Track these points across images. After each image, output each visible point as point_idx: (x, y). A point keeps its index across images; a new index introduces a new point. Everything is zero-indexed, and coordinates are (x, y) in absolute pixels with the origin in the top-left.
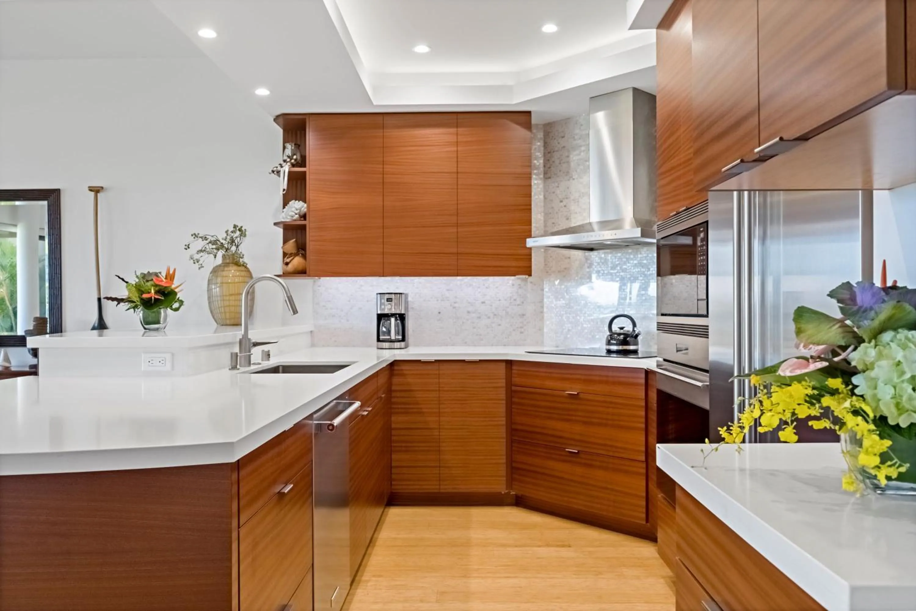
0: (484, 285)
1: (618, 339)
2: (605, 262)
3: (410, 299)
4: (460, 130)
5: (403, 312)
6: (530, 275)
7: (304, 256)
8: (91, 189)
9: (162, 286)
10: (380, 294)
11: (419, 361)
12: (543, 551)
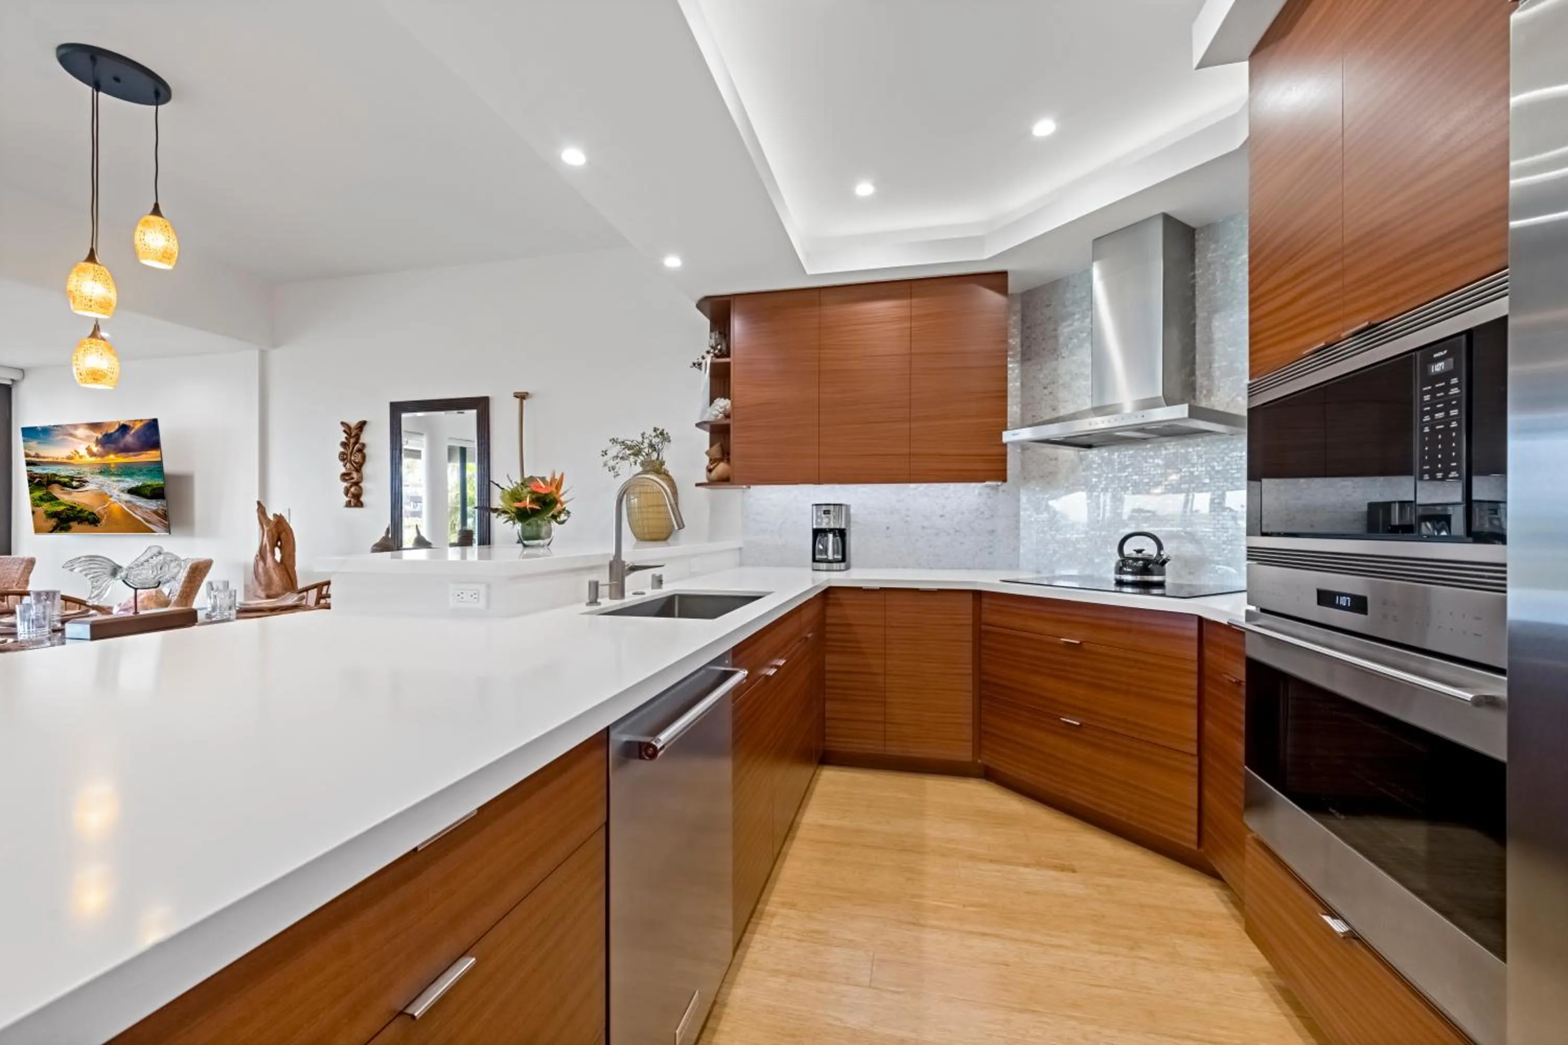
0: (943, 495)
1: (1135, 567)
2: (1110, 462)
3: (852, 511)
4: (914, 301)
5: (843, 527)
6: (1005, 480)
7: (728, 461)
8: (517, 395)
9: (541, 493)
10: (816, 505)
11: (860, 589)
12: (1033, 877)
